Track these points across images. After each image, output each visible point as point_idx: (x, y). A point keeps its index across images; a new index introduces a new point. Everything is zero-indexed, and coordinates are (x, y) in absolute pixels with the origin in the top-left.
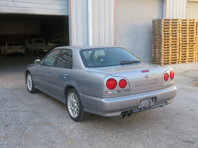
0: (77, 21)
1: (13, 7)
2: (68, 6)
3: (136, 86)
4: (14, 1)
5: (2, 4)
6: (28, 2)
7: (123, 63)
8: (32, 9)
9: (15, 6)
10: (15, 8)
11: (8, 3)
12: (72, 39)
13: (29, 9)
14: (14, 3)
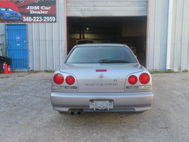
0: (155, 21)
1: (94, 11)
2: (147, 6)
3: (86, 85)
4: (95, 6)
5: (84, 9)
6: (107, 5)
7: (102, 61)
8: (110, 12)
9: (95, 10)
10: (96, 12)
11: (90, 8)
12: (148, 39)
13: (108, 12)
14: (95, 8)
